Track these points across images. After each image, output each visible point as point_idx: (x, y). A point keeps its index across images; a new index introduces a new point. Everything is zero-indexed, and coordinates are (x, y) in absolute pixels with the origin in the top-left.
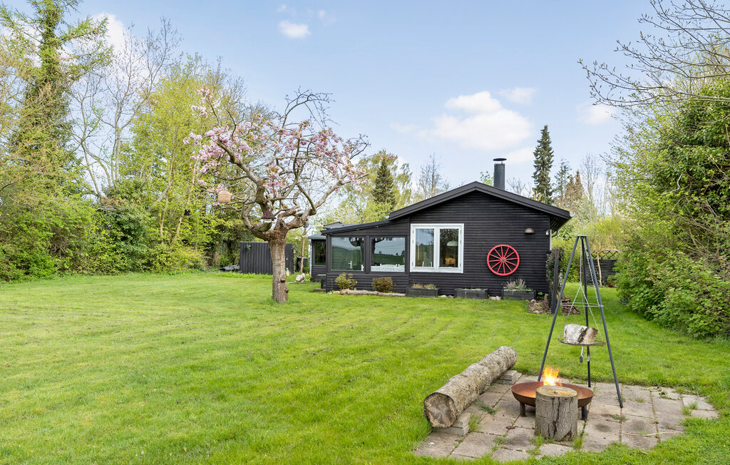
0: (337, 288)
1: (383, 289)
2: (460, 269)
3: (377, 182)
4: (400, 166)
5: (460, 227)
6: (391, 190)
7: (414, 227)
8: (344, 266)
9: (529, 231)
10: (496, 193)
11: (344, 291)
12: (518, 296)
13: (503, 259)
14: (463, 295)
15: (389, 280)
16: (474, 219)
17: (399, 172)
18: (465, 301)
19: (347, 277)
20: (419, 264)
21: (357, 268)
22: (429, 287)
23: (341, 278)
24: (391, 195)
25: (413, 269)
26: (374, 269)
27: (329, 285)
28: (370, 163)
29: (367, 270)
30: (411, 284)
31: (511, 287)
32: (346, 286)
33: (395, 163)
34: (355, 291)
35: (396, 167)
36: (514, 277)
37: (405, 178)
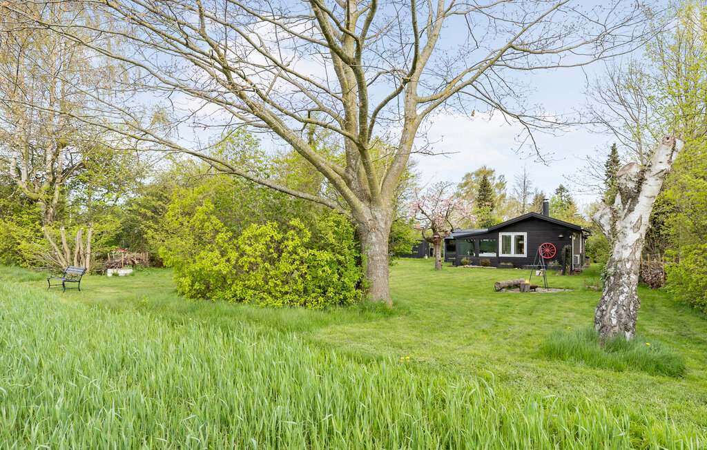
0: (462, 265)
1: (485, 265)
2: (525, 255)
3: (480, 191)
4: (497, 176)
5: (525, 234)
6: (490, 197)
7: (501, 234)
8: (465, 254)
9: (561, 236)
10: (543, 217)
11: (465, 266)
12: (554, 268)
13: (547, 250)
14: (526, 268)
15: (488, 261)
16: (531, 230)
17: (497, 181)
18: (526, 271)
19: (467, 259)
20: (503, 253)
21: (472, 254)
22: (509, 264)
23: (464, 260)
24: (491, 200)
25: (501, 255)
26: (480, 255)
27: (457, 263)
28: (474, 176)
29: (477, 256)
30: (499, 262)
31: (551, 264)
32: (467, 264)
33: (493, 175)
34: (471, 266)
35: (494, 178)
36: (553, 259)
37: (501, 185)
